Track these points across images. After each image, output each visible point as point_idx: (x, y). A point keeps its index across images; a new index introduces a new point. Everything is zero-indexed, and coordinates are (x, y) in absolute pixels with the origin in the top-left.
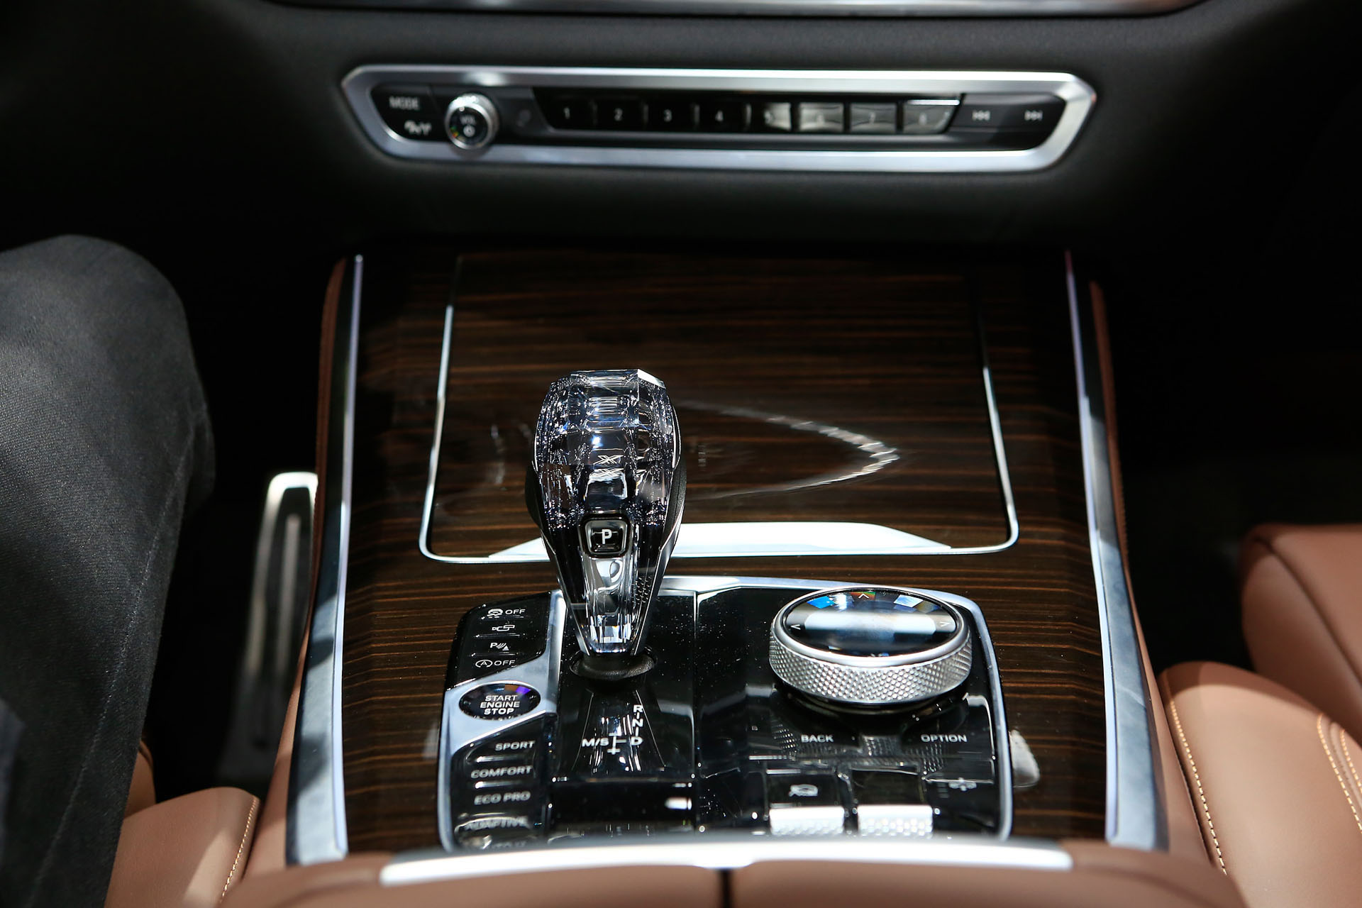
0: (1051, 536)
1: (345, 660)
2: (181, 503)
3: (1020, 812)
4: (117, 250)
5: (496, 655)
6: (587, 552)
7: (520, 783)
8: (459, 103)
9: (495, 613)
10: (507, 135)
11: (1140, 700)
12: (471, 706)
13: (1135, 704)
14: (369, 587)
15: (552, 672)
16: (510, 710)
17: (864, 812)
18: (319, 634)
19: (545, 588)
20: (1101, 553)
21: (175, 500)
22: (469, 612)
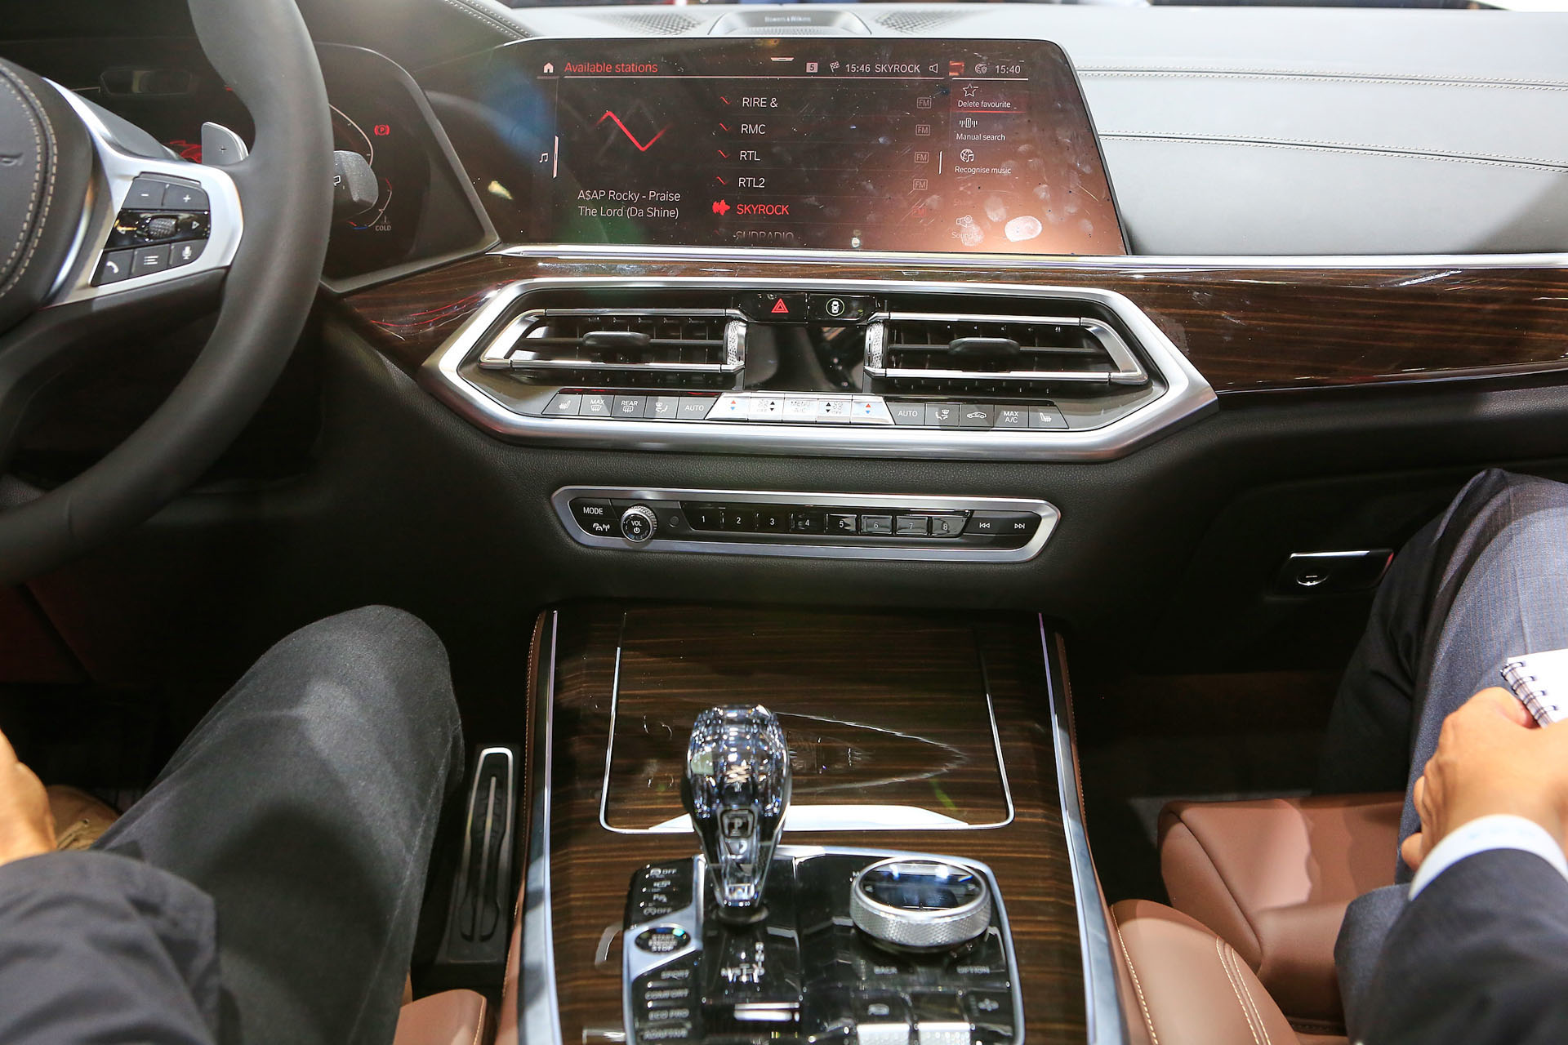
0: (1036, 816)
1: (553, 905)
2: (442, 791)
3: (1030, 1026)
4: (404, 614)
5: (659, 904)
6: (725, 836)
7: (679, 1003)
8: (630, 512)
9: (656, 872)
10: (662, 533)
11: (1104, 939)
12: (642, 943)
13: (1100, 942)
14: (565, 851)
15: (698, 919)
16: (670, 948)
17: (922, 1027)
18: (532, 886)
19: (688, 853)
20: (1071, 828)
21: (437, 790)
22: (637, 871)
